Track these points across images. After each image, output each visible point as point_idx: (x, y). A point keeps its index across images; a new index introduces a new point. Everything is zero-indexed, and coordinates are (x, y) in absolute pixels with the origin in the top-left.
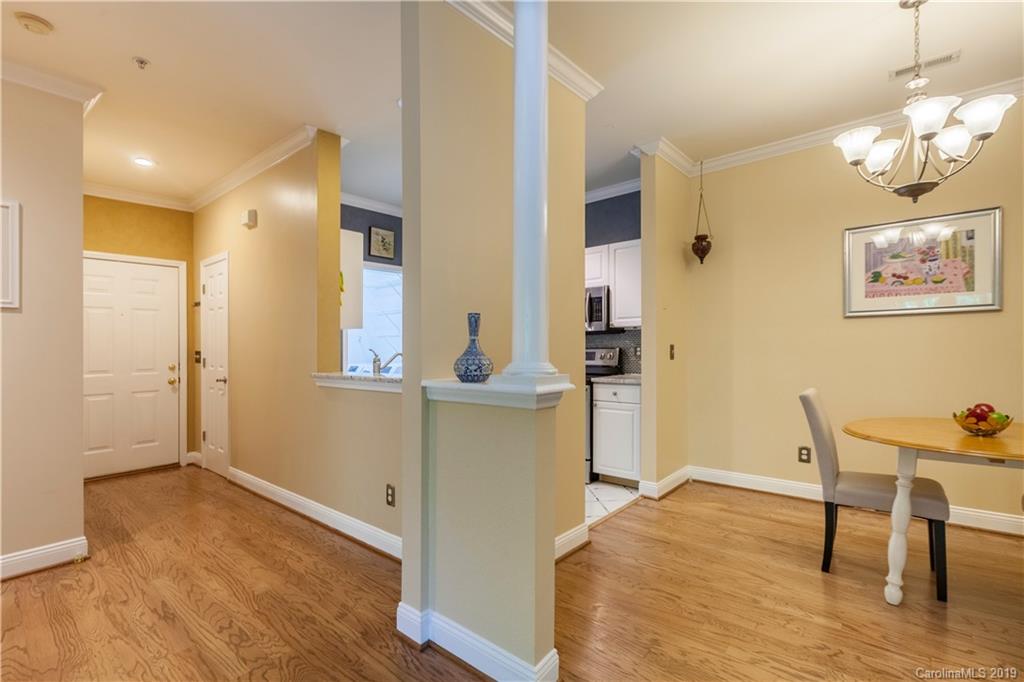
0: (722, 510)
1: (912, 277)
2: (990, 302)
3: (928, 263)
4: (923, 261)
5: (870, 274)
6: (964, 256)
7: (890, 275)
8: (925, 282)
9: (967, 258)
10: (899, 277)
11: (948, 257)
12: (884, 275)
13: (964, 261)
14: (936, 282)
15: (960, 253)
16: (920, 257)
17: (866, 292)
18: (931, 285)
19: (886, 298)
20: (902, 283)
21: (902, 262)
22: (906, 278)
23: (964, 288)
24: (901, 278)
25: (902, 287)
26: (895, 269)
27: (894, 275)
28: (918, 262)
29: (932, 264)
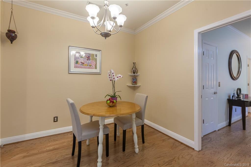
0: (24, 157)
1: (85, 63)
2: (99, 72)
3: (88, 61)
4: (87, 60)
5: (75, 61)
6: (95, 60)
7: (80, 62)
8: (88, 65)
9: (96, 61)
10: (82, 63)
11: (92, 60)
12: (79, 62)
13: (95, 61)
14: (90, 66)
15: (94, 59)
16: (87, 58)
17: (75, 66)
18: (89, 66)
19: (79, 69)
20: (83, 65)
21: (83, 59)
22: (84, 64)
23: (95, 68)
24: (83, 63)
25: (82, 66)
26: (81, 61)
27: (81, 62)
28: (86, 60)
29: (89, 61)
